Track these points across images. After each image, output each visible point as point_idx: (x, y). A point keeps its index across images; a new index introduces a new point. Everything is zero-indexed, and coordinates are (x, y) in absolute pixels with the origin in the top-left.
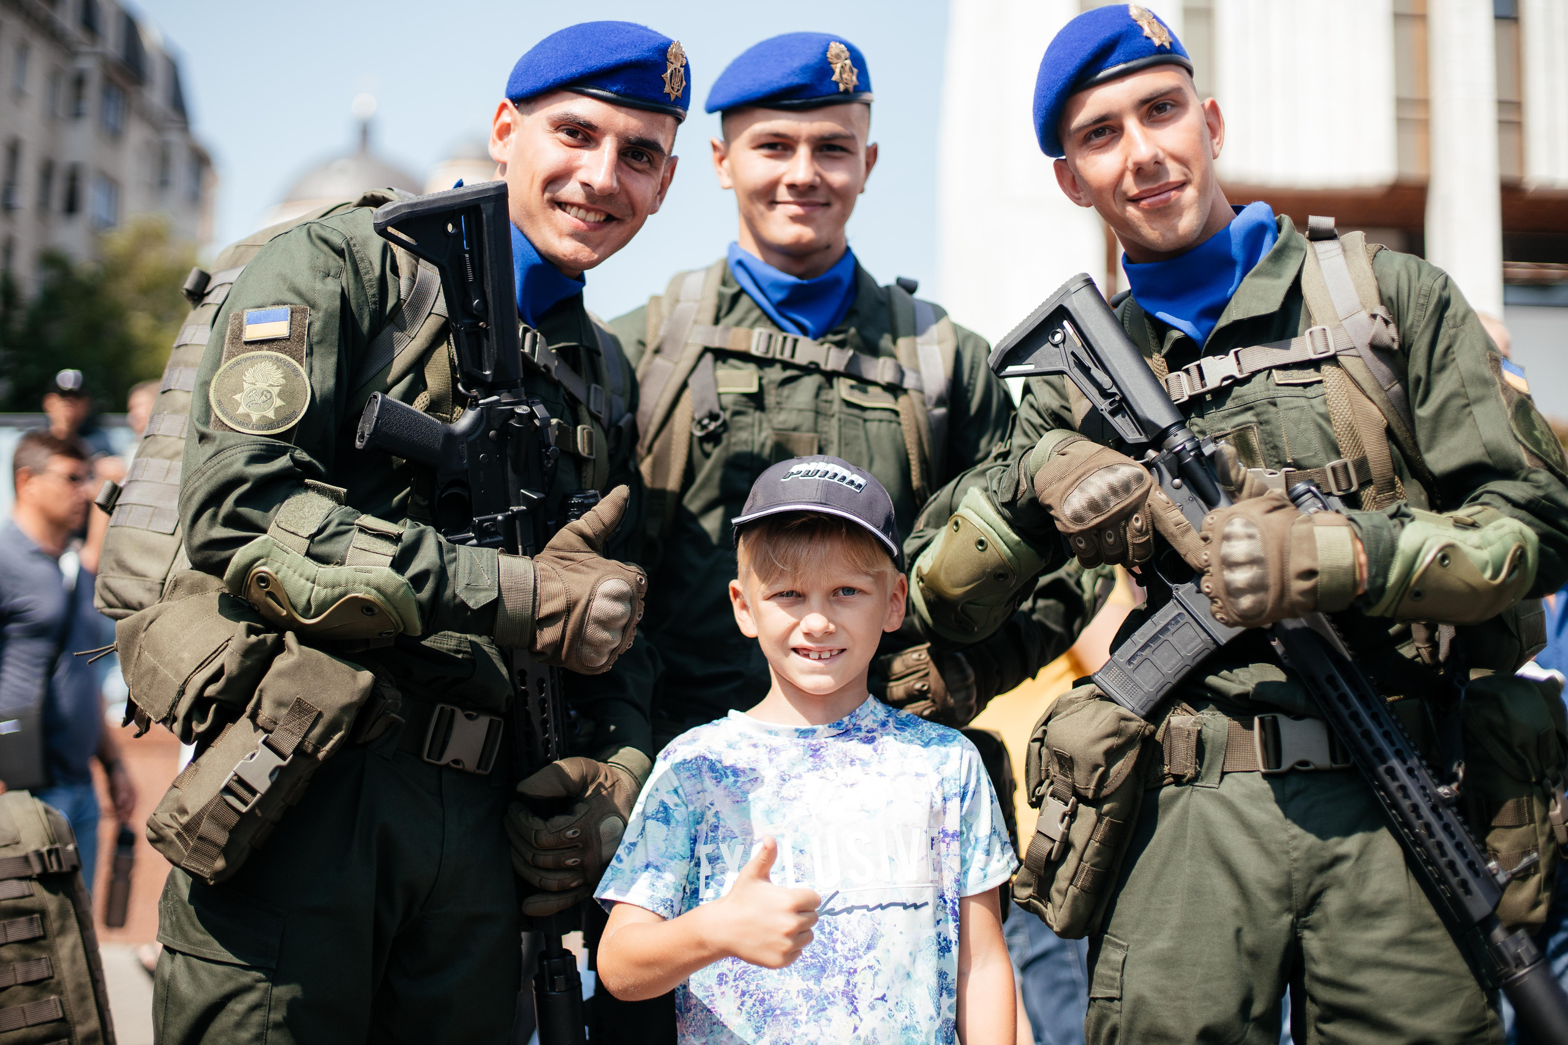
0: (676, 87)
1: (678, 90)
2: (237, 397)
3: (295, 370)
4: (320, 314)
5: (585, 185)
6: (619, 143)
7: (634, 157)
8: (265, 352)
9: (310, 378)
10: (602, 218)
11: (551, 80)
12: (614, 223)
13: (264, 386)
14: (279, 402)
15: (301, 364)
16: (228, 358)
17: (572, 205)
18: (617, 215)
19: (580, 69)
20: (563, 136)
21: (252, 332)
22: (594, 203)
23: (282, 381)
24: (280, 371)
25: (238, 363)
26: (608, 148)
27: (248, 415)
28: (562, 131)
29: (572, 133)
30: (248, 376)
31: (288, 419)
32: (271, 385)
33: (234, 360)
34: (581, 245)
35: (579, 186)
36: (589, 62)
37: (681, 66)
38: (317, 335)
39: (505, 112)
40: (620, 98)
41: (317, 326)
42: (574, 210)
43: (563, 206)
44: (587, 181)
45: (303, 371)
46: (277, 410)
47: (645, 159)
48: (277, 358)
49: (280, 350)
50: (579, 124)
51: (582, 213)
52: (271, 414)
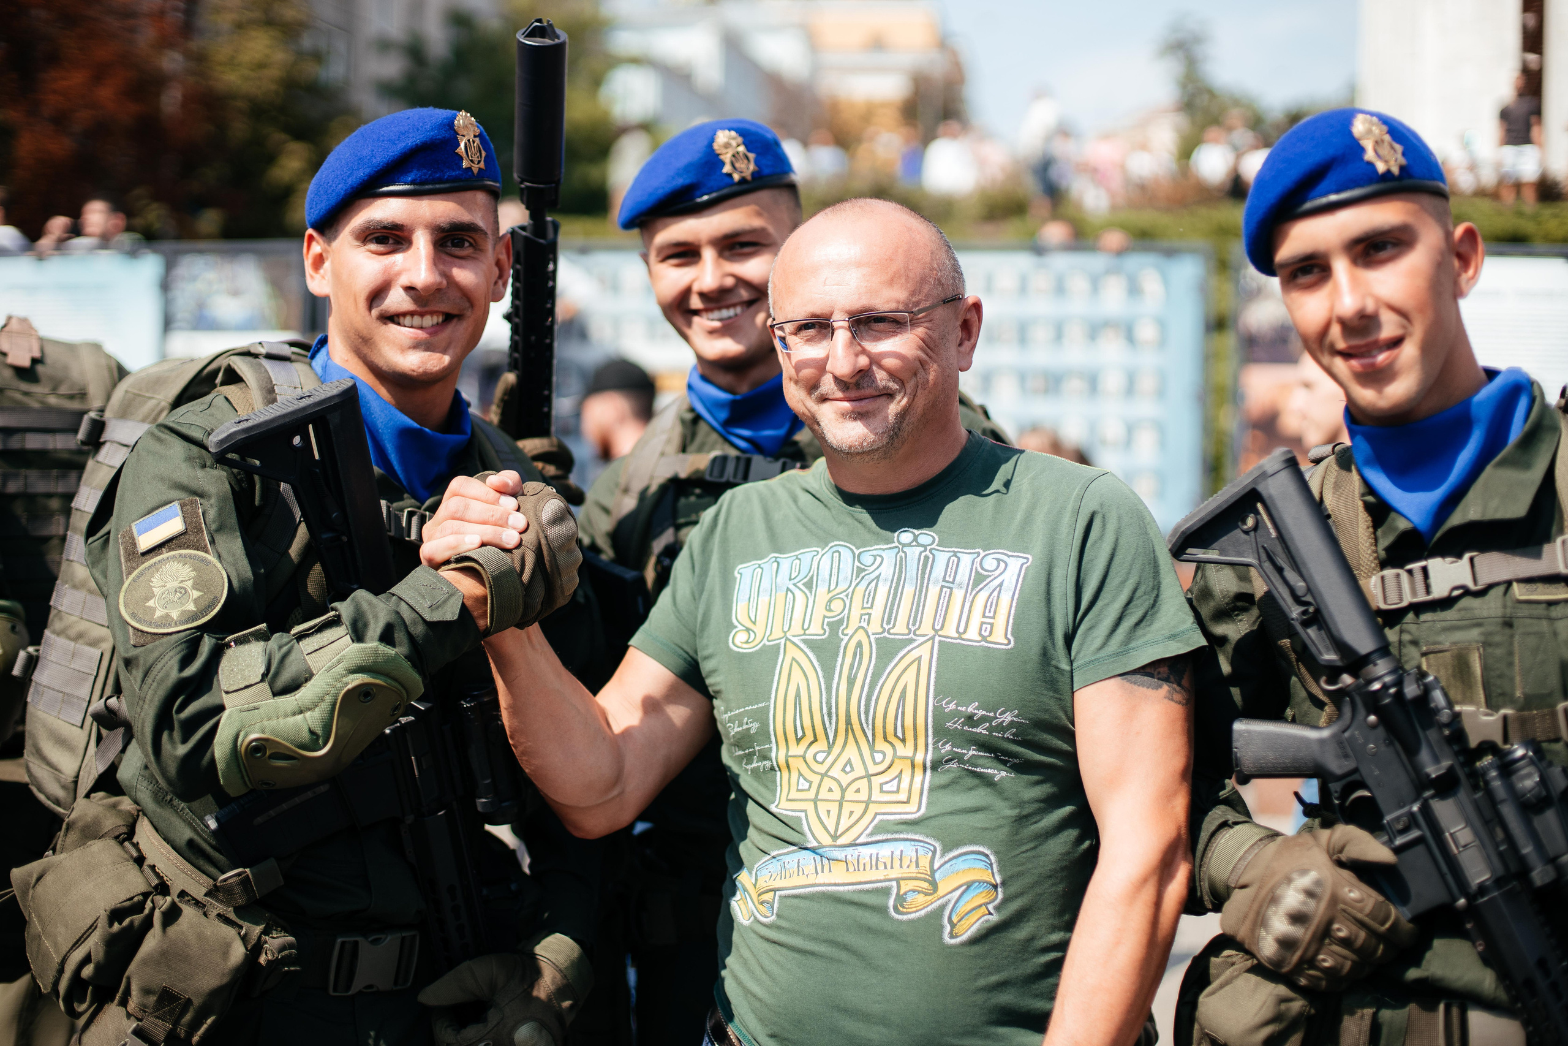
0: (476, 159)
1: (479, 162)
2: (151, 603)
3: (203, 560)
4: (213, 501)
5: (409, 289)
6: (432, 234)
7: (454, 245)
8: (165, 554)
9: (221, 562)
10: (440, 319)
11: (343, 193)
12: (455, 321)
13: (176, 584)
14: (196, 594)
15: (207, 552)
16: (129, 573)
17: (404, 314)
18: (455, 312)
19: (368, 171)
20: (373, 247)
21: (145, 542)
22: (425, 305)
23: (193, 574)
24: (187, 566)
25: (141, 574)
26: (422, 242)
27: (168, 615)
28: (371, 241)
29: (379, 240)
30: (156, 581)
31: (211, 606)
32: (182, 581)
33: (136, 573)
34: (429, 353)
35: (402, 292)
36: (374, 161)
37: (475, 136)
38: (214, 522)
39: (314, 244)
40: (417, 187)
41: (212, 514)
42: (407, 320)
43: (396, 319)
44: (409, 284)
45: (211, 558)
46: (196, 601)
47: (467, 244)
48: (180, 555)
49: (181, 547)
50: (385, 228)
51: (417, 320)
52: (191, 607)
